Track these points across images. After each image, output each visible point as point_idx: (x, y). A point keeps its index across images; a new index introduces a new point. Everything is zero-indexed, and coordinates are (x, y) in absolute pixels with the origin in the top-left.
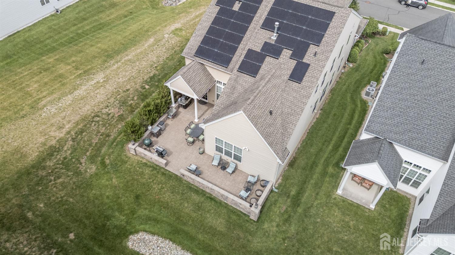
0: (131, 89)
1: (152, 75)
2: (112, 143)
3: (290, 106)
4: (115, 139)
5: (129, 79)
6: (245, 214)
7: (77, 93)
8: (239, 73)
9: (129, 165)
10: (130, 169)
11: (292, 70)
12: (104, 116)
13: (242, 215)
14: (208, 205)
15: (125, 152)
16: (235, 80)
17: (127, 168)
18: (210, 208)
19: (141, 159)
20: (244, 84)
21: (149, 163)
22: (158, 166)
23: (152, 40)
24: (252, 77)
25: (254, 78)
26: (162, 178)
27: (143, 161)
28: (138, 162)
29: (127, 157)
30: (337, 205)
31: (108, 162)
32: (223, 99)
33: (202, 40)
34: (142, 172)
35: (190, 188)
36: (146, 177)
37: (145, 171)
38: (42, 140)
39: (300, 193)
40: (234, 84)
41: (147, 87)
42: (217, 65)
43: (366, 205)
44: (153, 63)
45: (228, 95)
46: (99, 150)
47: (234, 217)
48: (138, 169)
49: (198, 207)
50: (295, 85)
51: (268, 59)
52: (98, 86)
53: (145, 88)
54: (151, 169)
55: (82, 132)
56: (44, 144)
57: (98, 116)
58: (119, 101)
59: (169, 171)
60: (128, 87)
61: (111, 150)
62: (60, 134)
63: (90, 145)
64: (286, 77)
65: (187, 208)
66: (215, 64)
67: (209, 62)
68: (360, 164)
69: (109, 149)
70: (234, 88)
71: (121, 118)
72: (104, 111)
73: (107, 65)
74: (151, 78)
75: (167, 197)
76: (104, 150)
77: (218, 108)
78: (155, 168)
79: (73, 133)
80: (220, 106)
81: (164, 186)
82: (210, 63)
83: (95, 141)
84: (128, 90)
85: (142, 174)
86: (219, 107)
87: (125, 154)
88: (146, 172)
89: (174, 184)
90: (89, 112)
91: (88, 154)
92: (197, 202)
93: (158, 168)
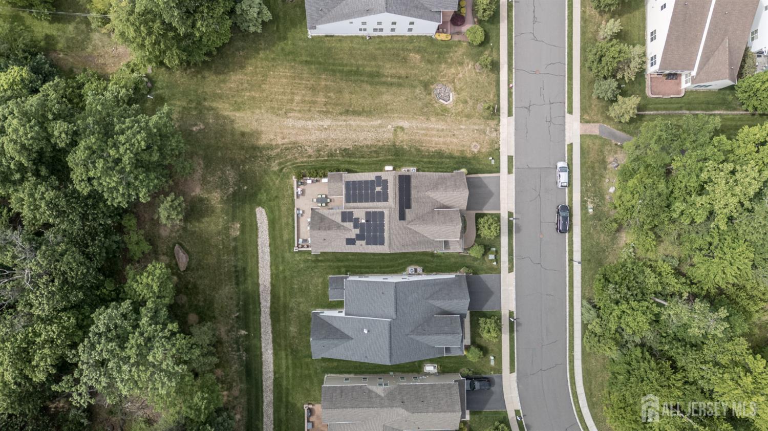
1: (348, 148)
8: (342, 213)
9: (288, 182)
11: (351, 238)
20: (337, 218)
24: (341, 220)
28: (291, 185)
29: (291, 177)
36: (287, 192)
44: (357, 141)
47: (292, 241)
48: (289, 187)
50: (345, 242)
51: (352, 224)
53: (336, 152)
54: (291, 193)
56: (271, 140)
58: (318, 148)
60: (329, 144)
63: (285, 157)
64: (347, 237)
66: (345, 196)
67: (345, 193)
69: (290, 165)
70: (333, 214)
71: (310, 156)
72: (306, 147)
73: (339, 117)
74: (345, 150)
81: (287, 204)
89: (290, 208)
92: (288, 223)
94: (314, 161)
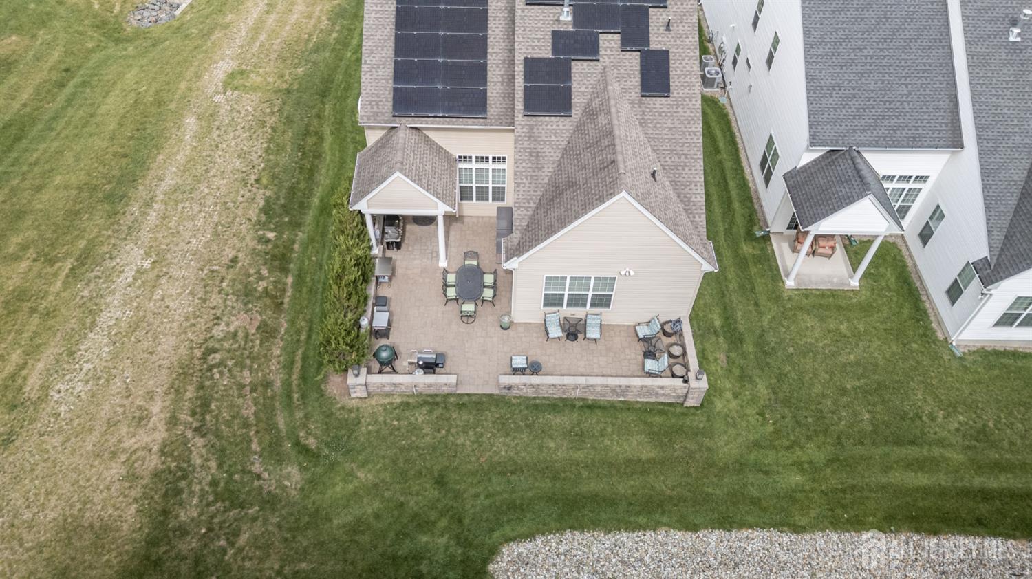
0: (241, 255)
1: (262, 203)
2: (289, 397)
3: (671, 151)
4: (287, 384)
5: (216, 234)
6: (671, 404)
7: (105, 319)
8: (529, 118)
9: (369, 424)
10: (378, 431)
11: (638, 74)
12: (226, 345)
13: (666, 408)
14: (592, 422)
15: (338, 403)
16: (530, 137)
17: (369, 433)
18: (602, 425)
19: (387, 401)
20: (553, 138)
21: (411, 400)
22: (436, 395)
23: (191, 122)
24: (562, 119)
25: (568, 119)
26: (465, 417)
27: (394, 401)
28: (389, 409)
29: (351, 411)
30: (801, 309)
31: (311, 442)
32: (526, 189)
33: (392, 74)
34: (410, 424)
35: (536, 407)
36: (427, 430)
37: (417, 419)
38: (116, 470)
39: (728, 317)
40: (532, 146)
41: (271, 235)
42: (461, 120)
43: (843, 284)
44: (244, 175)
45: (531, 176)
46: (271, 427)
47: (658, 419)
48: (396, 423)
49: (578, 436)
50: (659, 103)
51: (579, 69)
52: (148, 281)
53: (268, 241)
54: (425, 409)
55: (203, 405)
56: (132, 477)
57: (214, 351)
58: (233, 294)
59: (469, 395)
61: (299, 415)
62: (156, 434)
63: (246, 425)
64: (636, 92)
65: (559, 450)
66: (454, 120)
67: (438, 119)
68: (836, 211)
69: (291, 414)
70: (536, 156)
71: (267, 332)
72: (218, 331)
73: (126, 221)
74: (266, 210)
75: (501, 448)
76: (281, 421)
77: (525, 212)
78: (433, 401)
79: (184, 417)
80: (527, 205)
81: (478, 430)
82: (441, 119)
83: (249, 411)
84: (234, 260)
85: (414, 429)
86: (526, 209)
87: (339, 406)
88: (420, 420)
89: (497, 416)
90: (183, 351)
91: (255, 446)
92: (569, 428)
93: (438, 399)
94: (292, 322)
